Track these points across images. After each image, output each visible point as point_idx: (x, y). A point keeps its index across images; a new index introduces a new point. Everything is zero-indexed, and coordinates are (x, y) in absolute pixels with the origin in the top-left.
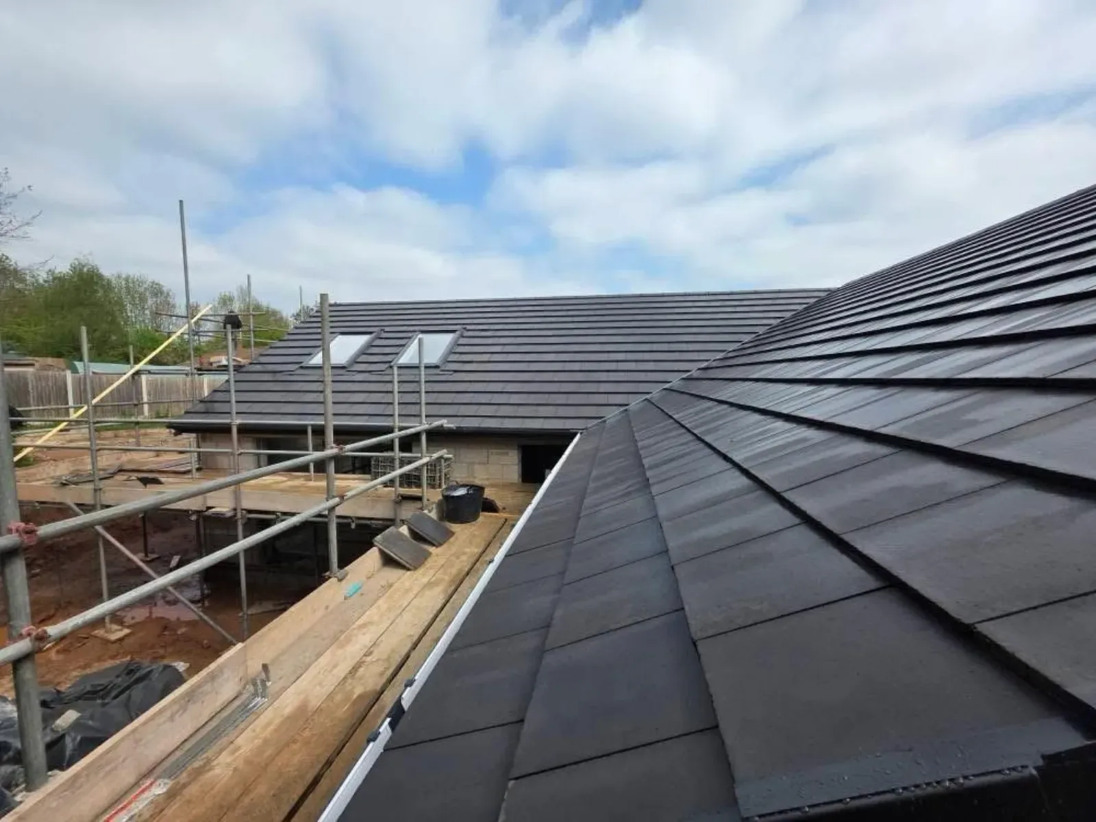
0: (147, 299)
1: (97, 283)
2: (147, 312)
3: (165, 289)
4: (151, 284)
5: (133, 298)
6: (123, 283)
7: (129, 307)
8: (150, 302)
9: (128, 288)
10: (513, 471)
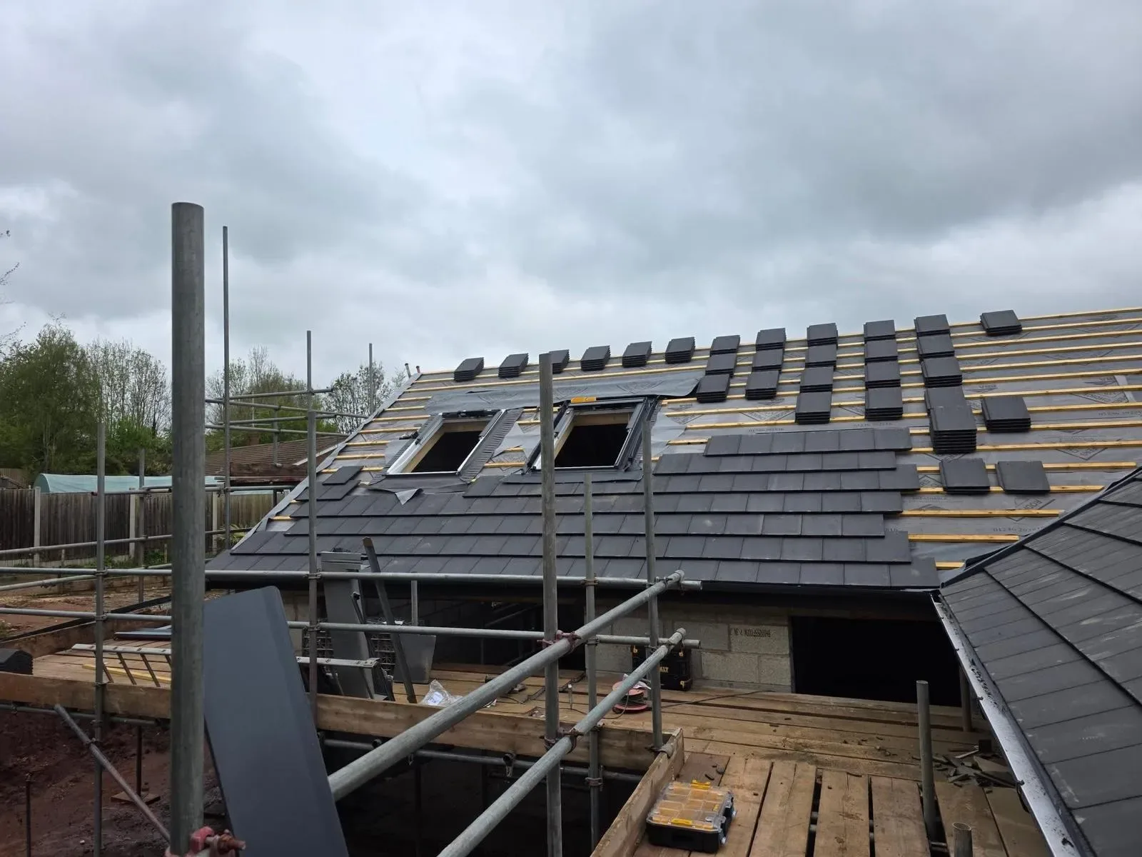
0: (128, 377)
1: (69, 357)
2: (128, 395)
3: (152, 361)
4: (135, 355)
5: (112, 376)
6: (101, 354)
7: (106, 390)
8: (133, 379)
9: (106, 363)
10: (781, 668)
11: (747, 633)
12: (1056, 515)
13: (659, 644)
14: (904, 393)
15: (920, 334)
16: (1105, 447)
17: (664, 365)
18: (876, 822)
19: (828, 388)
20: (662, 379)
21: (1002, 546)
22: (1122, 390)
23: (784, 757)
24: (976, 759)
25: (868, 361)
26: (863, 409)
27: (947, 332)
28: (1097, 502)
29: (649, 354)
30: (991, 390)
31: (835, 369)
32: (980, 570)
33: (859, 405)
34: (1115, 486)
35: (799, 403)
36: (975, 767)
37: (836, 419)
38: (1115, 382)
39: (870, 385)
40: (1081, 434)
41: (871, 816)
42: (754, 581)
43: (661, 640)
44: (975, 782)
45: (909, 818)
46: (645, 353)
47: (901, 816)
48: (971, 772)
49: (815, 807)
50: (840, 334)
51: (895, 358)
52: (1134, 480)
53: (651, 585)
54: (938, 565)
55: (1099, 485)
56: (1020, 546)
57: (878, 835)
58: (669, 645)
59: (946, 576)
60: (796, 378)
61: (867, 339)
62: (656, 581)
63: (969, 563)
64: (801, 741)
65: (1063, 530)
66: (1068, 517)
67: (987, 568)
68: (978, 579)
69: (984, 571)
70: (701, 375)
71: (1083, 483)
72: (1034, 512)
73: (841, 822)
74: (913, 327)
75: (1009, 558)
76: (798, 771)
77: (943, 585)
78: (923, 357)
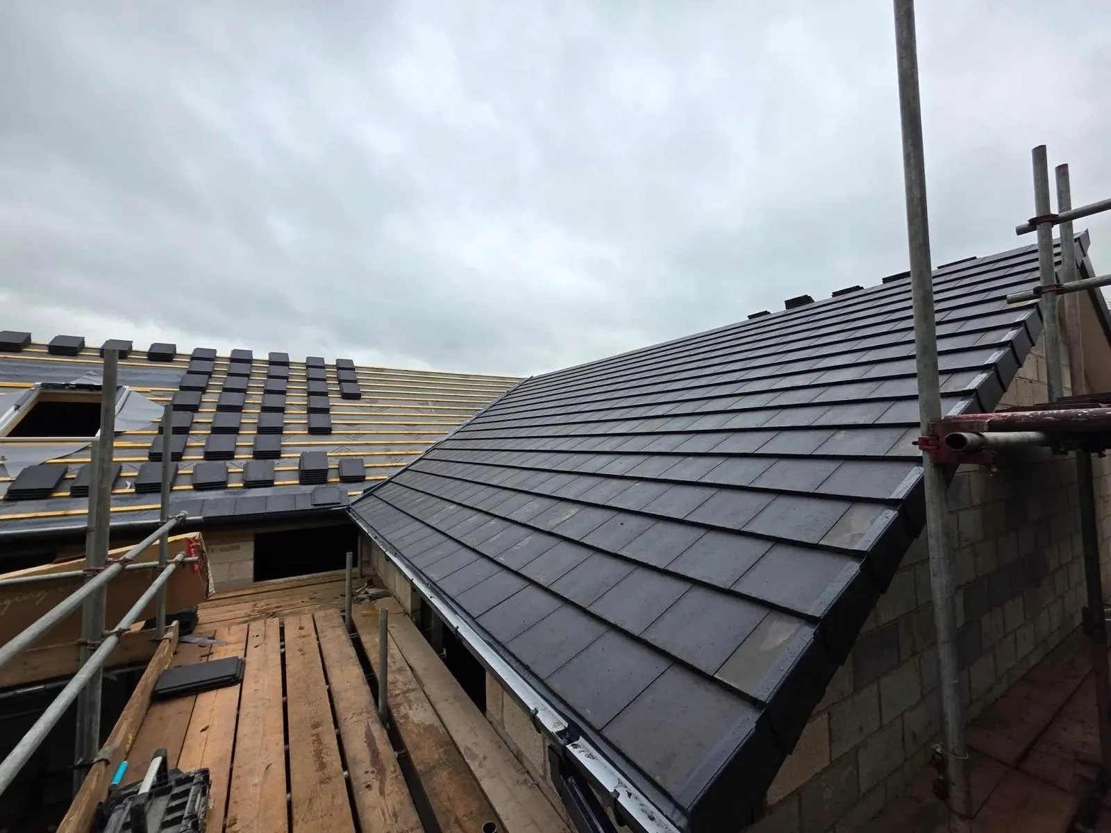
10: (248, 568)
11: (221, 550)
12: (403, 466)
13: (168, 564)
14: (331, 400)
15: (339, 368)
16: (424, 434)
17: (146, 361)
18: (320, 635)
19: (283, 393)
20: (146, 372)
21: (379, 482)
22: (431, 408)
23: (254, 620)
24: (366, 589)
25: (309, 379)
26: (306, 407)
27: (353, 369)
28: (421, 459)
29: (130, 351)
30: (375, 403)
31: (288, 382)
32: (371, 494)
33: (304, 405)
34: (428, 452)
35: (263, 400)
36: (367, 593)
37: (289, 412)
38: (428, 404)
39: (310, 394)
40: (414, 427)
41: (317, 633)
42: (231, 514)
43: (169, 561)
44: (367, 600)
45: (338, 627)
46: (127, 349)
47: (334, 627)
48: (365, 596)
49: (282, 640)
50: (290, 361)
51: (324, 380)
52: (435, 449)
53: (164, 523)
54: (349, 494)
55: (421, 452)
56: (389, 481)
57: (322, 640)
58: (176, 562)
59: (353, 500)
60: (261, 383)
61: (308, 367)
62: (169, 519)
63: (365, 492)
64: (265, 607)
65: (407, 472)
66: (410, 466)
67: (373, 493)
68: (371, 500)
69: (372, 495)
70: (183, 373)
71: (415, 450)
72: (394, 464)
73: (300, 641)
74: (335, 363)
75: (385, 487)
76: (267, 624)
77: (353, 504)
78: (341, 381)
